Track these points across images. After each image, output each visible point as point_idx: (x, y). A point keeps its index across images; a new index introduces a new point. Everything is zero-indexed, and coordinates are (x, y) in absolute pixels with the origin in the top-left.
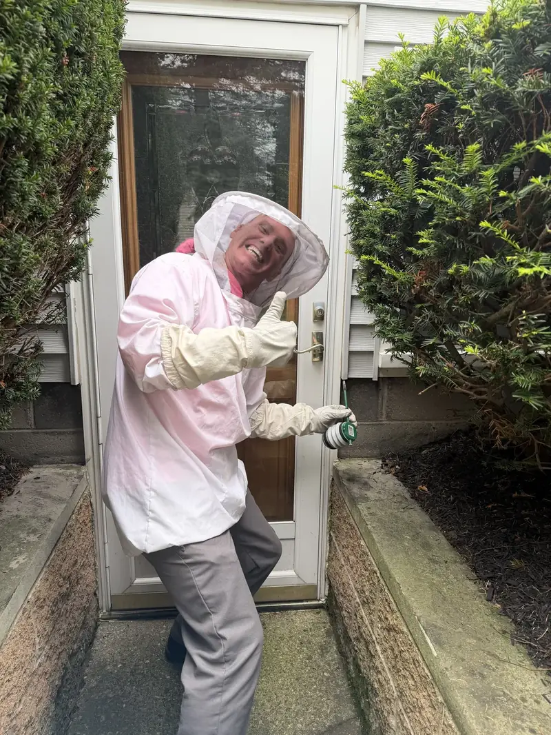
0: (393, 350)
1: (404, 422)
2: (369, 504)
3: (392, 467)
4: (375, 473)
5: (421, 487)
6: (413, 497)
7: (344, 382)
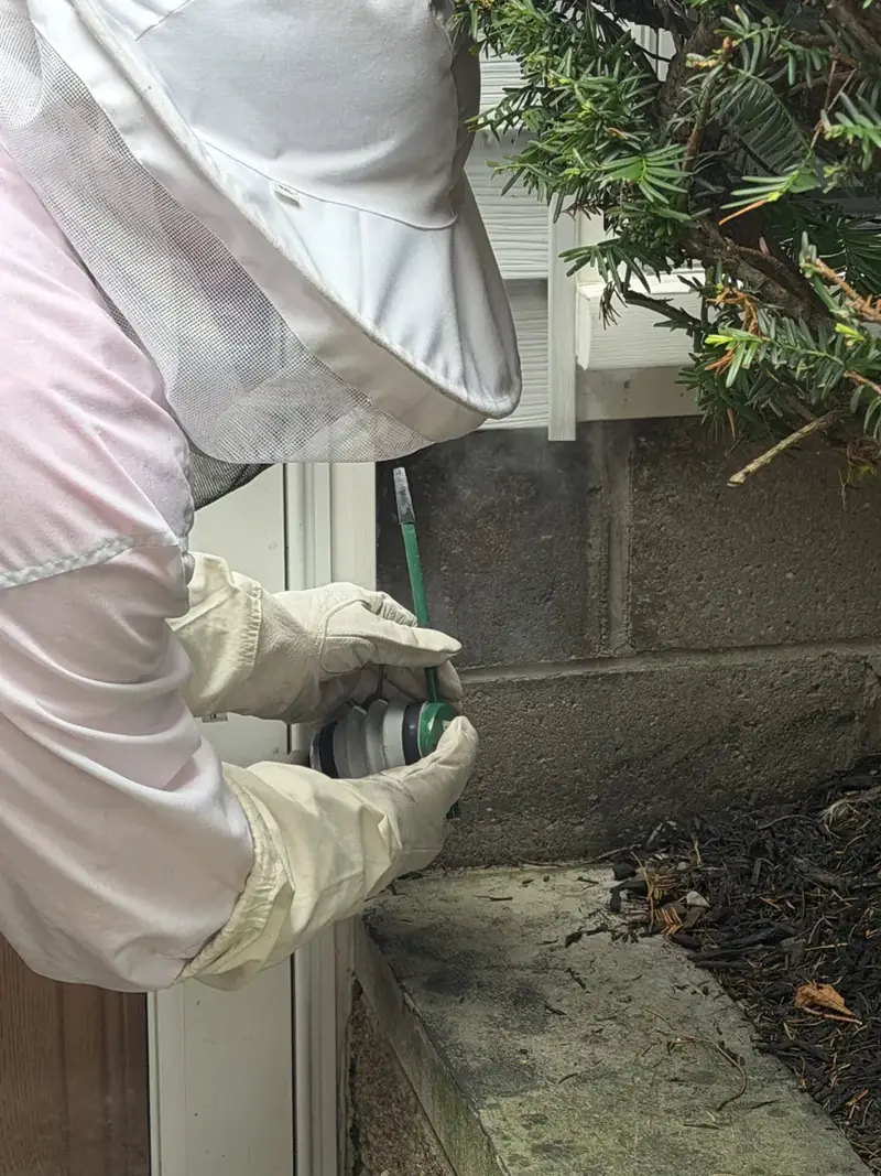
0: (610, 252)
1: (724, 661)
2: (540, 1098)
3: (663, 902)
4: (575, 938)
5: (810, 989)
6: (769, 1044)
7: (400, 475)
